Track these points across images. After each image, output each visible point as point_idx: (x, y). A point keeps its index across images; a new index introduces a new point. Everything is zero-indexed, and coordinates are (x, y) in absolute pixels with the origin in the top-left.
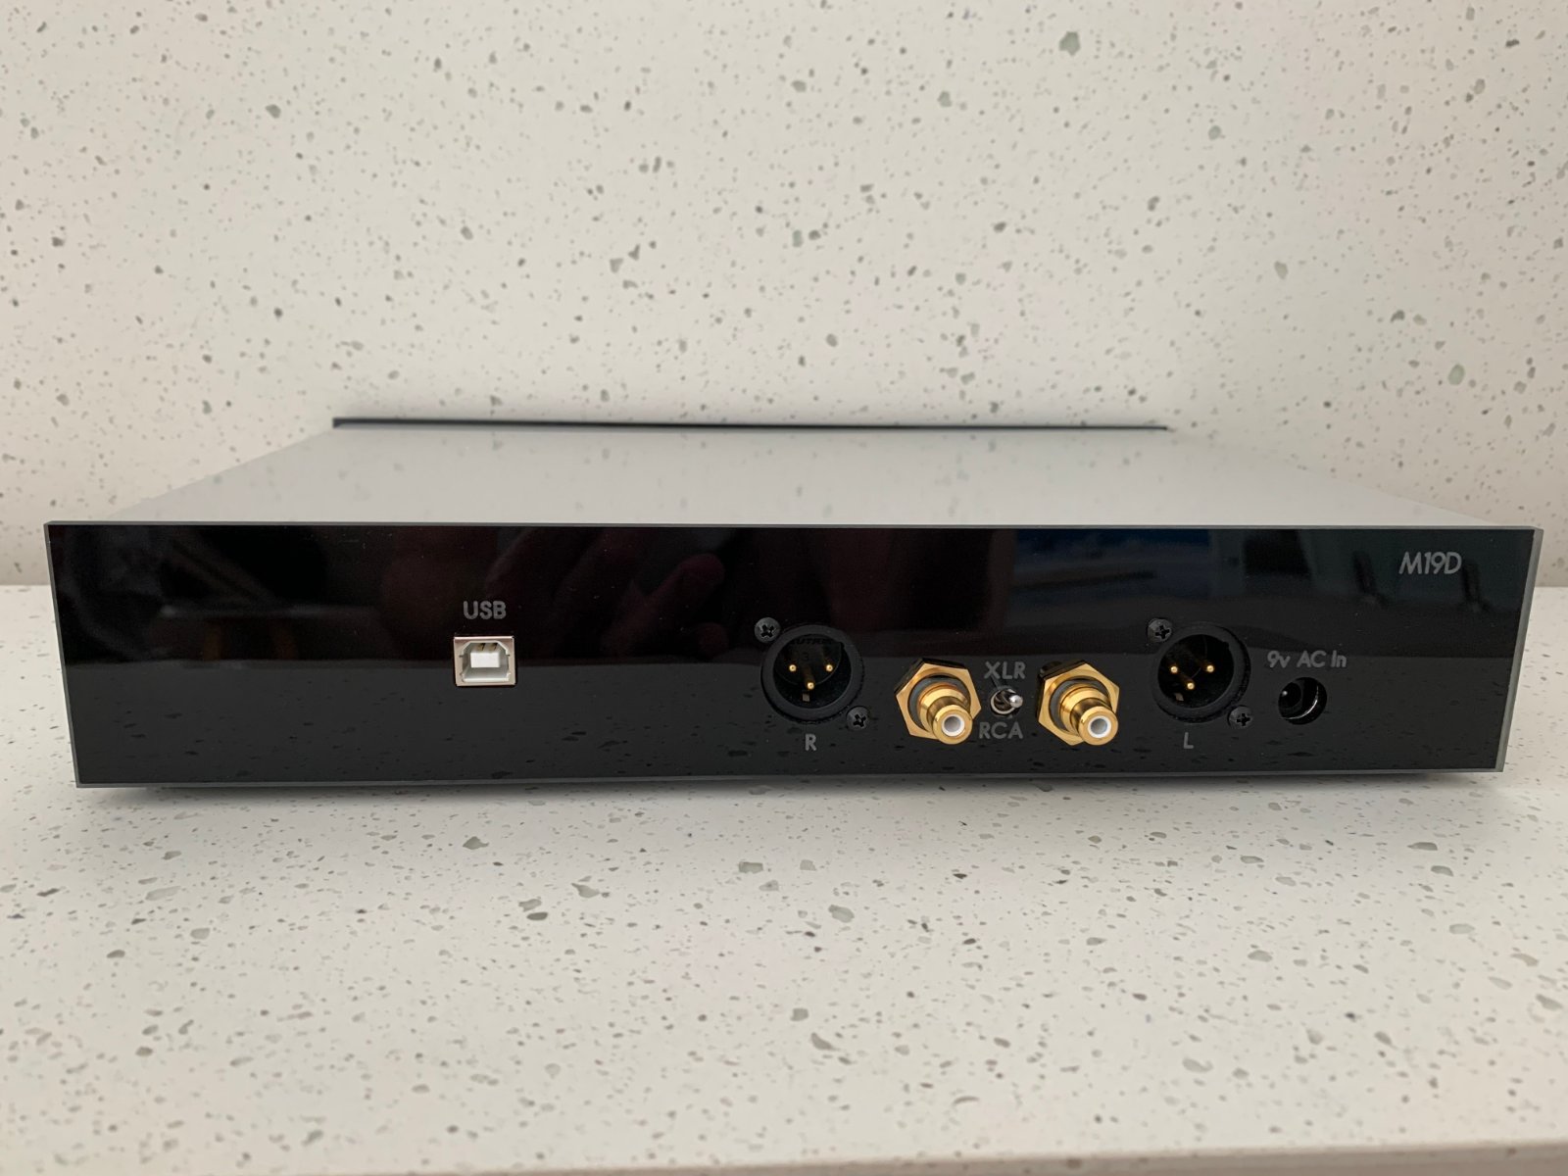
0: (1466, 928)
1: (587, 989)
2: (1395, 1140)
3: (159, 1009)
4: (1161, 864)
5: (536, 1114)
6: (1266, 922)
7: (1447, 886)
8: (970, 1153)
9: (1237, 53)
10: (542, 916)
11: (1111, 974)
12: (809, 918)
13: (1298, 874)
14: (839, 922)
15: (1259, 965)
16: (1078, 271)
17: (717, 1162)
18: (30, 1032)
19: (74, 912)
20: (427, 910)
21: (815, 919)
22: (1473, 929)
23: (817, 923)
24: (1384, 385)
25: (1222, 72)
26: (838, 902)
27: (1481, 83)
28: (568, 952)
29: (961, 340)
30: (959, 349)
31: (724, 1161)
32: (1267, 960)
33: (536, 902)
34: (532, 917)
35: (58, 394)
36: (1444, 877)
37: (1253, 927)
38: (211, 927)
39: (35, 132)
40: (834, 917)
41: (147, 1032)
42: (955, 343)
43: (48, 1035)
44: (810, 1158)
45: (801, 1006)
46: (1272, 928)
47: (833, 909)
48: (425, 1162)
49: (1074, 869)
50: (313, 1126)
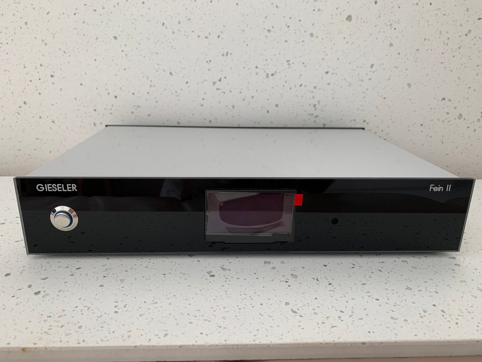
0: (465, 282)
1: (229, 296)
2: (447, 338)
3: (117, 301)
4: (380, 263)
5: (222, 330)
6: (410, 279)
7: (459, 269)
8: (337, 341)
9: (398, 22)
10: (214, 276)
11: (369, 293)
12: (286, 277)
13: (417, 266)
14: (294, 278)
15: (408, 291)
16: (350, 86)
17: (271, 342)
18: (85, 307)
19: (87, 274)
20: (182, 274)
21: (287, 277)
22: (466, 282)
23: (288, 278)
24: (439, 119)
25: (394, 27)
26: (293, 273)
27: (470, 30)
28: (222, 286)
29: (315, 105)
30: (314, 108)
31: (273, 342)
32: (411, 290)
33: (211, 272)
34: (210, 276)
35: (52, 120)
36: (458, 267)
37: (406, 281)
38: (125, 279)
39: (46, 44)
40: (292, 277)
41: (115, 307)
42: (313, 106)
43: (90, 308)
44: (295, 342)
45: (287, 301)
46: (412, 281)
47: (292, 275)
48: (196, 342)
49: (356, 264)
50: (165, 332)
